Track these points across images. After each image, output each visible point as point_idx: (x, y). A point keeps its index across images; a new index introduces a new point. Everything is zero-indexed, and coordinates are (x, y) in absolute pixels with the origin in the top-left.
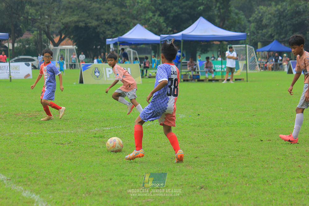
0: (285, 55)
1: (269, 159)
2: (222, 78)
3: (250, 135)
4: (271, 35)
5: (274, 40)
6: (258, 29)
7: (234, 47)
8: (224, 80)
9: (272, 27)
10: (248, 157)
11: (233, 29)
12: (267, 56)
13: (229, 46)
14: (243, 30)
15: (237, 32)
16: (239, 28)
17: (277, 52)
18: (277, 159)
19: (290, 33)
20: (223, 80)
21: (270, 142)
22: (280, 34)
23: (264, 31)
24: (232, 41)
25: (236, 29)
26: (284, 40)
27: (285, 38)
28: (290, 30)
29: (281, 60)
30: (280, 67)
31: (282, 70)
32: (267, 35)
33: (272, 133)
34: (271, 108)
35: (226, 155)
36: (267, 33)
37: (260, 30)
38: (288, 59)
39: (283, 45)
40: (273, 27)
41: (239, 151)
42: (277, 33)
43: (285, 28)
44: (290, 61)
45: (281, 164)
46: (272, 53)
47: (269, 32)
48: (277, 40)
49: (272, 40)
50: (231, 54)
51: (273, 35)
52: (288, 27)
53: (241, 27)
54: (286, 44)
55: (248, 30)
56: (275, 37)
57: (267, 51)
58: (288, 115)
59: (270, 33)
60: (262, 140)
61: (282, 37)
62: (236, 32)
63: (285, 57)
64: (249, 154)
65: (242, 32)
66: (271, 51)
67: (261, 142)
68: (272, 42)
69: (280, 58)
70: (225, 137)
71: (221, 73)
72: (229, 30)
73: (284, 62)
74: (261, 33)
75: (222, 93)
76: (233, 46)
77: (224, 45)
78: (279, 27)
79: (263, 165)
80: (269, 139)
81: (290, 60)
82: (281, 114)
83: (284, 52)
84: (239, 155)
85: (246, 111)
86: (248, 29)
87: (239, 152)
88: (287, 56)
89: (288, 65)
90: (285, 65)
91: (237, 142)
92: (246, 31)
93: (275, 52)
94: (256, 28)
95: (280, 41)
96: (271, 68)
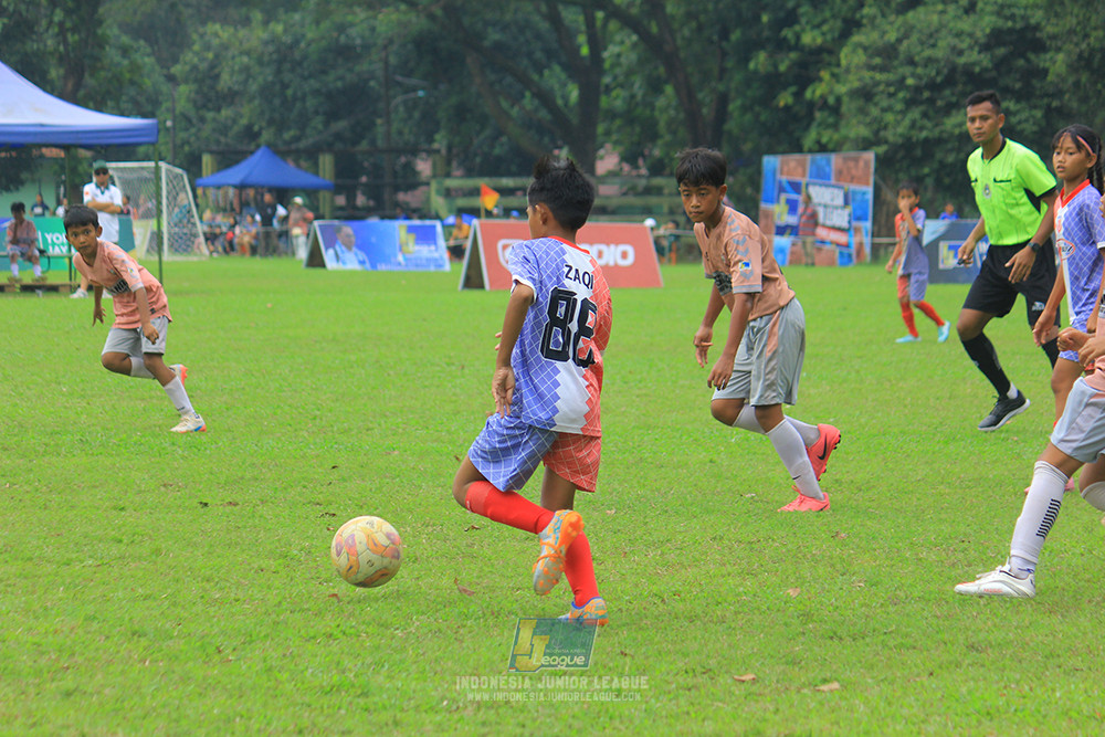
0: (298, 200)
1: (228, 572)
2: (71, 279)
3: (165, 485)
4: (249, 128)
5: (258, 147)
6: (204, 106)
7: (117, 169)
8: (79, 286)
9: (251, 100)
10: (155, 563)
11: (110, 103)
12: (236, 205)
13: (96, 165)
14: (149, 108)
15: (128, 116)
16: (136, 103)
17: (271, 190)
18: (256, 572)
19: (318, 122)
20: (73, 289)
21: (235, 509)
22: (281, 126)
23: (226, 113)
24: (107, 147)
25: (124, 106)
26: (293, 147)
27: (297, 139)
28: (316, 113)
29: (285, 219)
30: (282, 245)
31: (286, 253)
32: (236, 129)
33: (242, 478)
34: (243, 389)
35: (74, 556)
36: (234, 121)
37: (209, 110)
38: (310, 215)
39: (291, 164)
40: (257, 102)
41: (120, 541)
42: (271, 122)
43: (298, 105)
44: (316, 224)
45: (269, 588)
46: (251, 193)
47: (241, 117)
48: (269, 146)
49: (252, 147)
50: (103, 193)
51: (256, 128)
52: (311, 103)
53: (142, 99)
54: (302, 163)
55: (168, 110)
56: (266, 136)
57: (235, 186)
58: (300, 413)
59: (244, 121)
60: (206, 504)
61: (287, 136)
62: (122, 114)
63: (299, 207)
64: (157, 552)
65: (144, 116)
66: (250, 186)
67: (201, 510)
68: (252, 153)
69: (281, 211)
70: (73, 490)
71: (67, 261)
72: (99, 108)
73: (297, 224)
74: (214, 120)
75: (68, 332)
76: (111, 165)
77: (79, 161)
78: (277, 102)
79: (205, 590)
80: (229, 500)
81: (317, 218)
82: (278, 411)
83: (294, 191)
84: (122, 557)
85: (151, 398)
86: (164, 106)
87: (122, 547)
88: (305, 205)
89: (308, 235)
90: (297, 237)
91: (115, 509)
92: (158, 113)
93: (260, 189)
94: (195, 102)
95: (281, 152)
96: (247, 248)
